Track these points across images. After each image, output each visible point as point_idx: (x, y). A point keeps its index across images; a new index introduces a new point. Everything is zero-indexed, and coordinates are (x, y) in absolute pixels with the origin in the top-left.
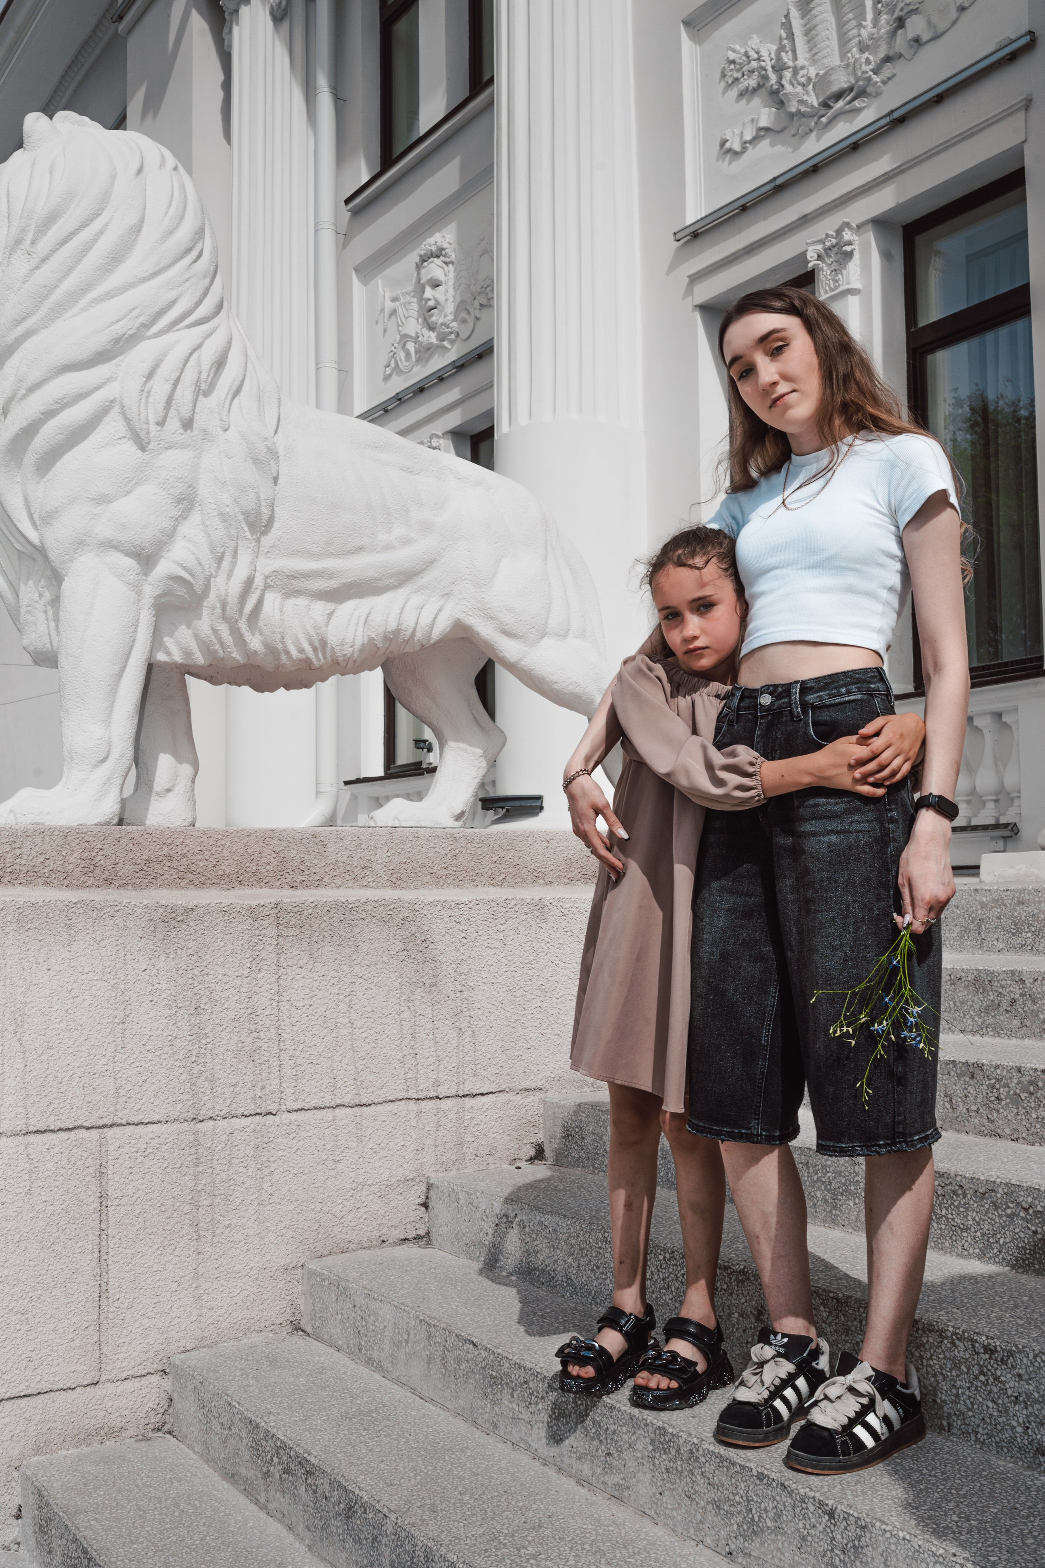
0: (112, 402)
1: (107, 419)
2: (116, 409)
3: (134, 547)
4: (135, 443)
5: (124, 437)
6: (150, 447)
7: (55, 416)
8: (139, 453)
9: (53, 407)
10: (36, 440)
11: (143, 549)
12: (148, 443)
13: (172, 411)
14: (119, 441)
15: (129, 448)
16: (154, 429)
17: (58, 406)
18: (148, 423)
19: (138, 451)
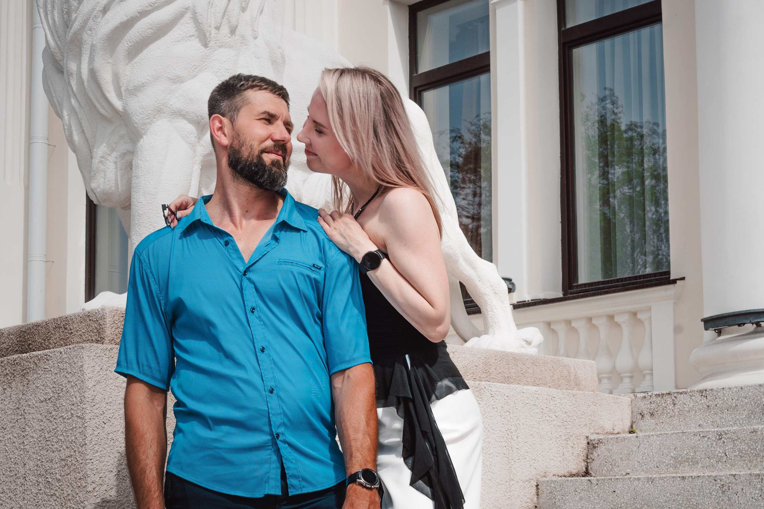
0: (187, 9)
1: (182, 21)
2: (189, 15)
3: (197, 117)
4: (200, 40)
5: (193, 36)
6: (210, 45)
7: (147, 16)
8: (203, 49)
9: (147, 9)
10: (130, 32)
11: (203, 119)
12: (209, 41)
13: (225, 20)
14: (189, 38)
15: (196, 44)
16: (214, 31)
17: (150, 8)
18: (210, 27)
19: (202, 47)
